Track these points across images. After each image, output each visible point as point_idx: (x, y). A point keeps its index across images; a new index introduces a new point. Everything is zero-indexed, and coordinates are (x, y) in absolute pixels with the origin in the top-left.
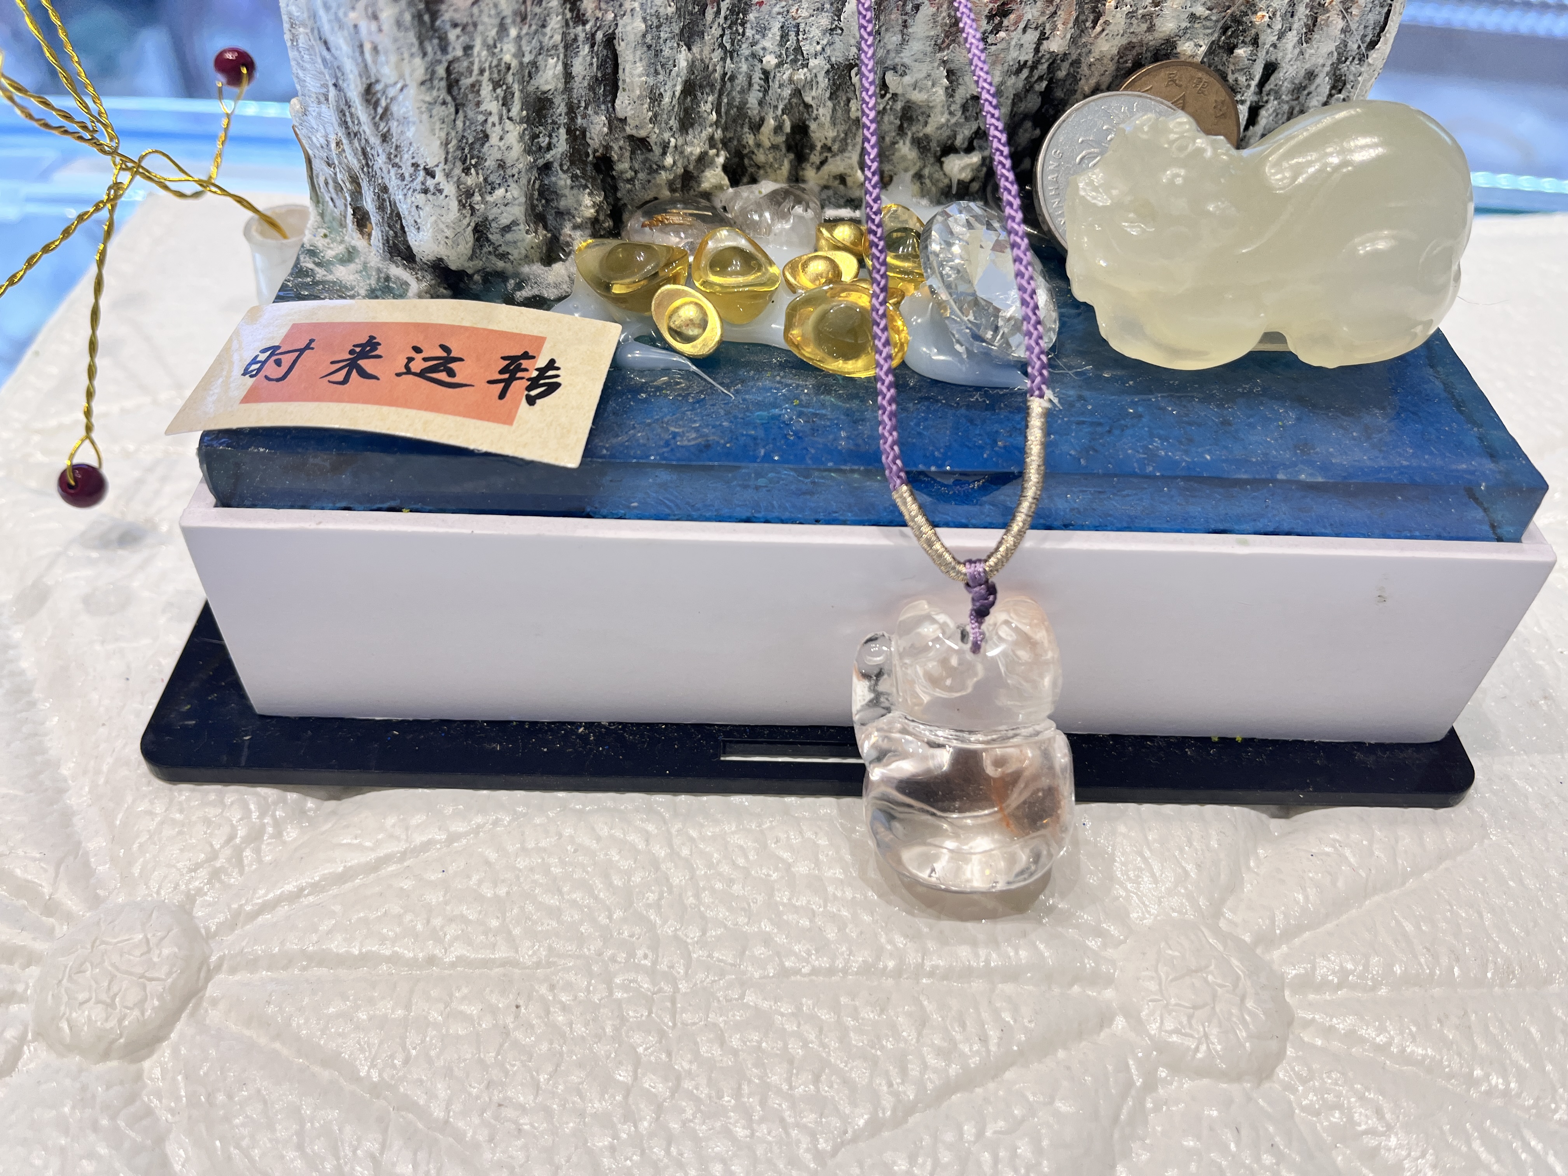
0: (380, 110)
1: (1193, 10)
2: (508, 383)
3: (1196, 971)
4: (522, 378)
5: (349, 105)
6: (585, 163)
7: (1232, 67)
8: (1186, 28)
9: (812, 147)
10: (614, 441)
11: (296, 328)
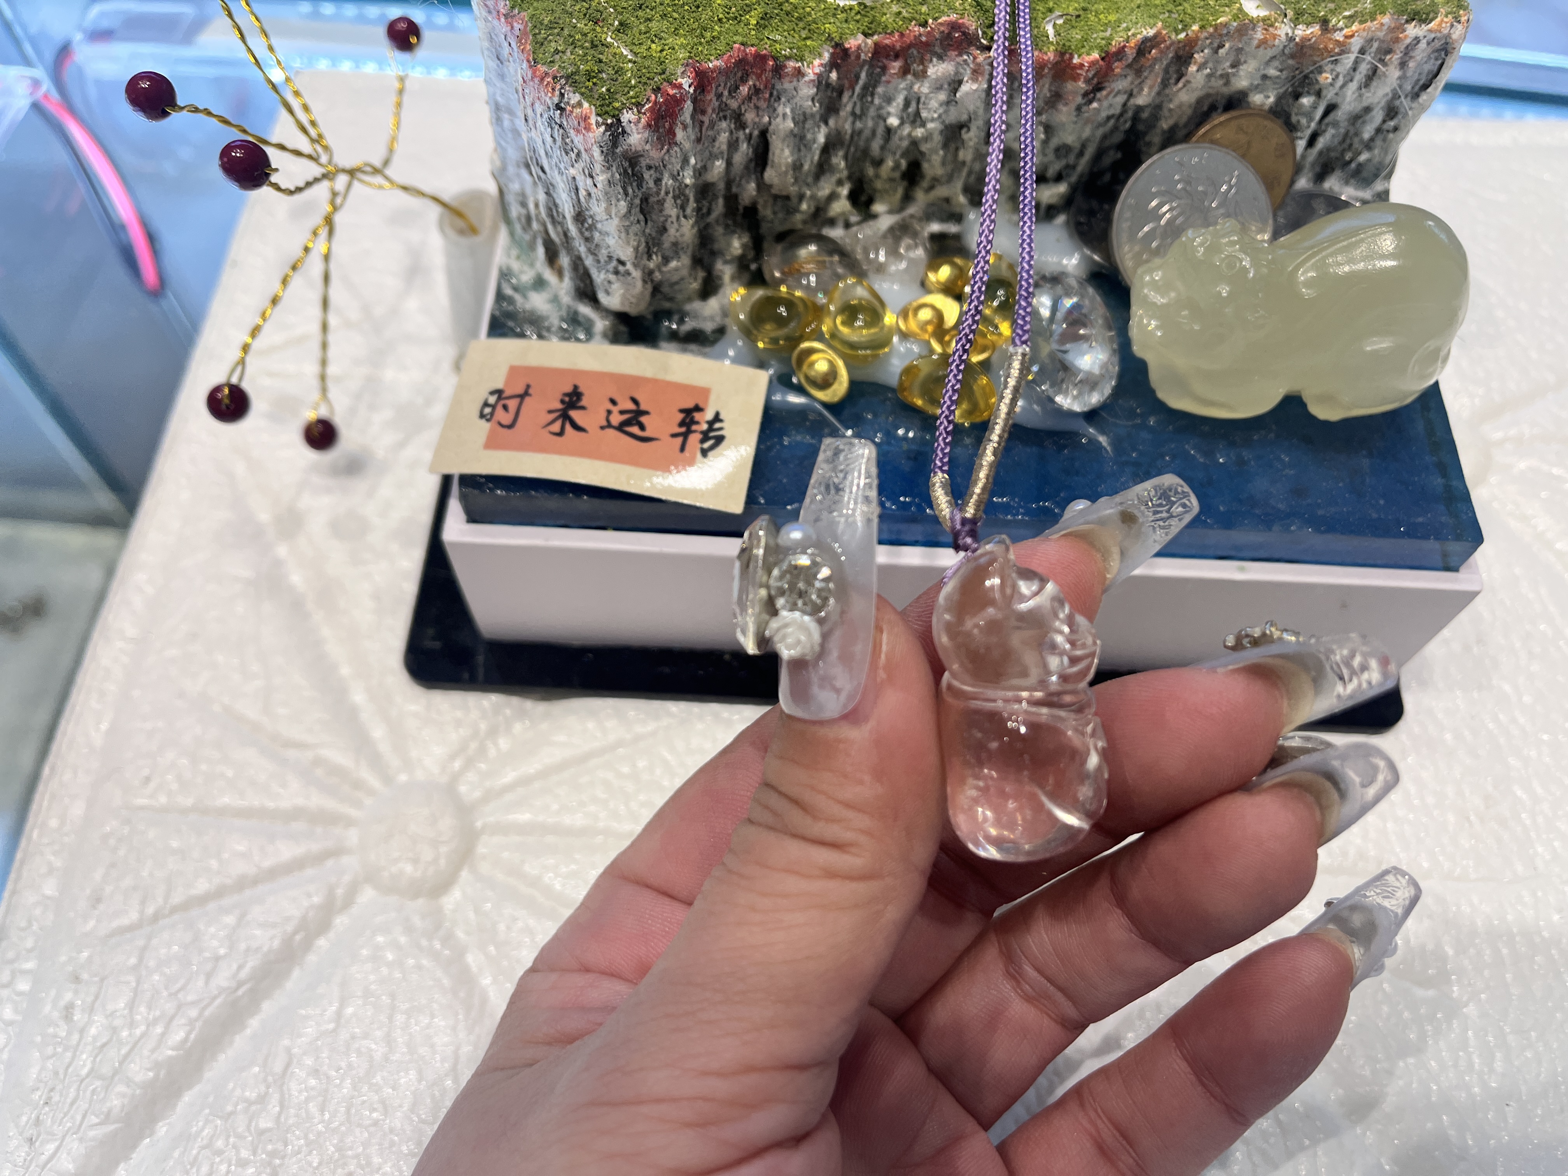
2: (685, 435)
4: (695, 431)
6: (736, 215)
7: (1295, 110)
10: (766, 487)
11: (514, 371)
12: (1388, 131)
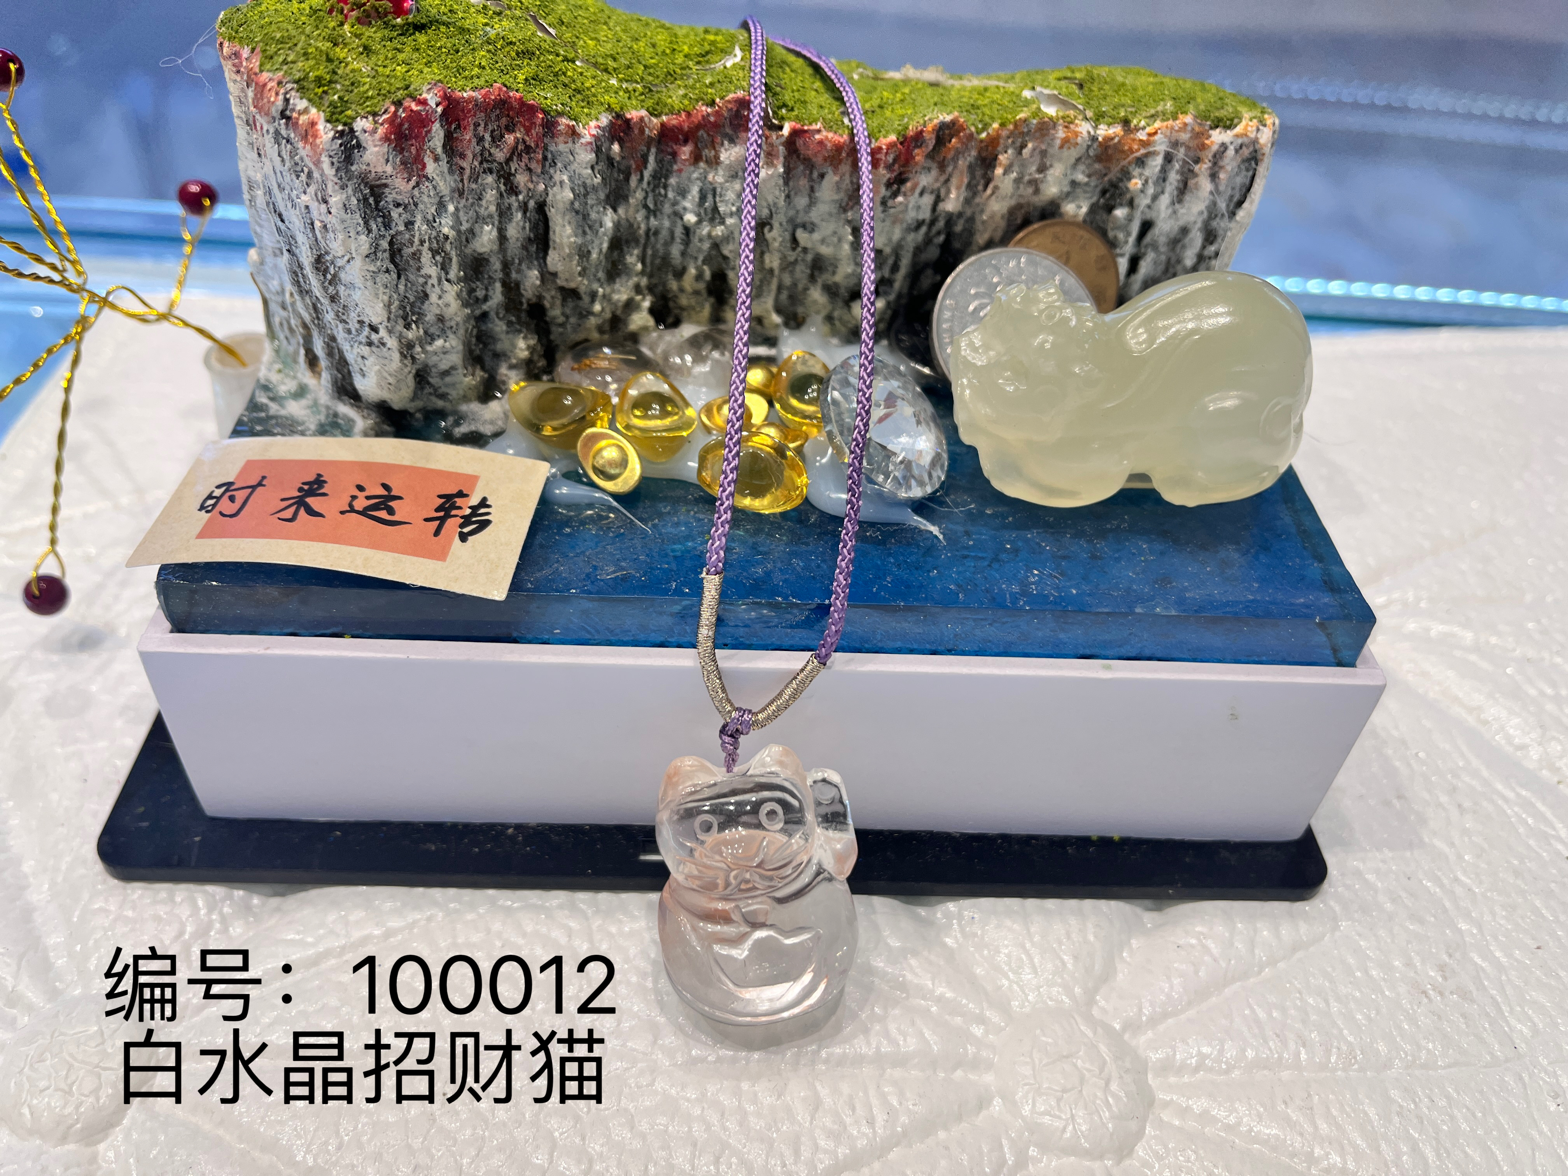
0: (329, 277)
1: (1074, 177)
2: (442, 520)
3: (1067, 1057)
4: (456, 516)
5: (301, 268)
6: (520, 310)
7: (1110, 225)
8: (1068, 192)
9: (732, 292)
10: (538, 575)
11: (250, 465)
12: (1210, 258)
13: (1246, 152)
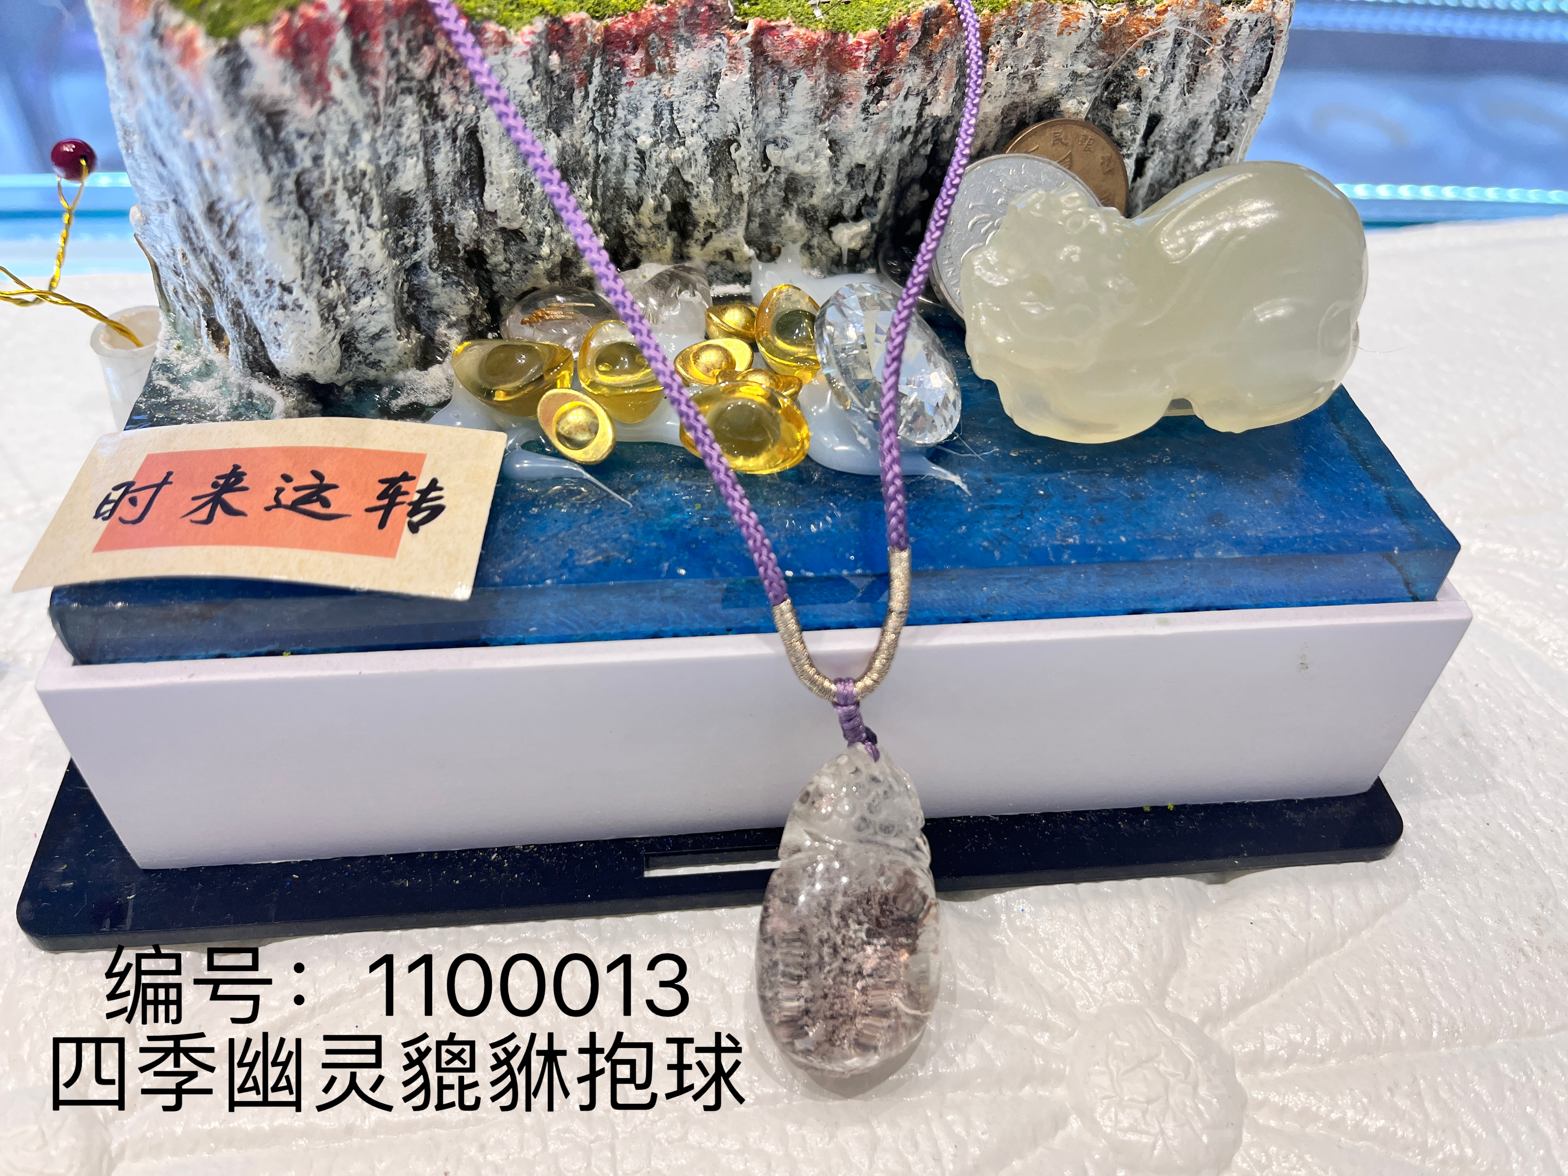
0: (226, 228)
1: (1075, 68)
2: (387, 510)
3: (1147, 1061)
4: (402, 503)
5: (192, 221)
6: (456, 259)
7: (1116, 122)
8: (1068, 86)
9: (695, 224)
10: (506, 565)
11: (151, 460)
13: (1261, 30)
